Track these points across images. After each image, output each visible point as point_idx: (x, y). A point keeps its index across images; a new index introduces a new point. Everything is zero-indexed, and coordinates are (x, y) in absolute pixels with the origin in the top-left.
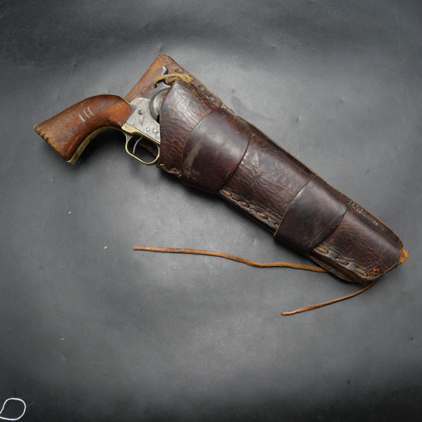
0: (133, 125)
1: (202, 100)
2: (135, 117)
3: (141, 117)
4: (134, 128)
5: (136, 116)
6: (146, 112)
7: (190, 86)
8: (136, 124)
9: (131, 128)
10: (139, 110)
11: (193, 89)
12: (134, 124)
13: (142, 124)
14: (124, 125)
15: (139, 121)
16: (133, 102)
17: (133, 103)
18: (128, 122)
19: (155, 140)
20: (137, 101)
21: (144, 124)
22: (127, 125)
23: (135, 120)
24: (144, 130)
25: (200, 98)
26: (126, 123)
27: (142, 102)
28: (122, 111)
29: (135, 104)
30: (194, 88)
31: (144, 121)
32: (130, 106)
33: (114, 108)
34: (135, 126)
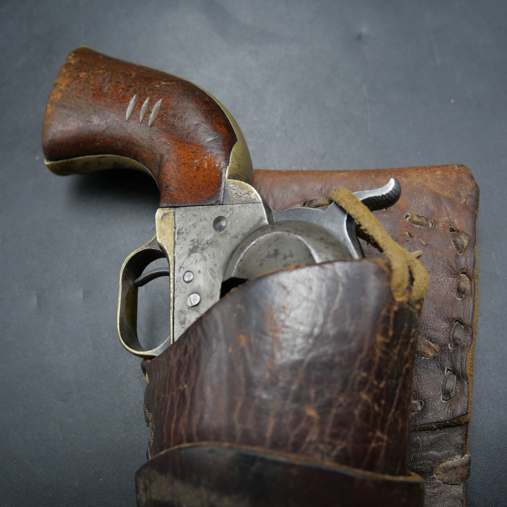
0: (178, 233)
1: (369, 391)
2: (201, 220)
3: (209, 235)
4: (172, 238)
5: (205, 219)
6: (229, 237)
7: (392, 315)
8: (184, 235)
9: (169, 231)
10: (222, 214)
11: (385, 333)
12: (183, 230)
13: (192, 251)
14: (166, 210)
15: (196, 237)
16: (234, 184)
17: (231, 185)
18: (179, 212)
19: (173, 318)
20: (243, 193)
21: (197, 255)
22: (172, 216)
23: (194, 226)
24: (181, 267)
25: (372, 377)
26: (172, 210)
27: (250, 205)
28: (195, 177)
29: (234, 192)
30: (391, 333)
31: (203, 249)
32: (220, 186)
33: (191, 154)
34: (178, 239)
